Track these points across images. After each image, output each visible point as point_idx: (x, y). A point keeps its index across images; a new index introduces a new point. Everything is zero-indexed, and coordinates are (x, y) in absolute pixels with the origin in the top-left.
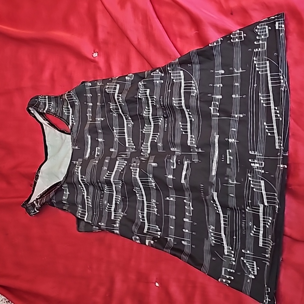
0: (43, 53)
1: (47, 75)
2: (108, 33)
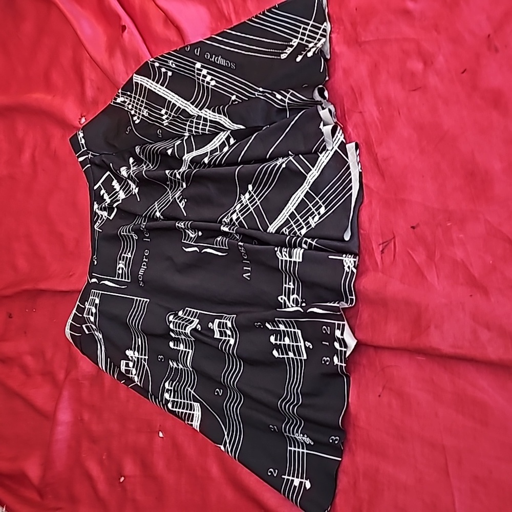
0: (21, 126)
1: (27, 155)
2: (98, 89)
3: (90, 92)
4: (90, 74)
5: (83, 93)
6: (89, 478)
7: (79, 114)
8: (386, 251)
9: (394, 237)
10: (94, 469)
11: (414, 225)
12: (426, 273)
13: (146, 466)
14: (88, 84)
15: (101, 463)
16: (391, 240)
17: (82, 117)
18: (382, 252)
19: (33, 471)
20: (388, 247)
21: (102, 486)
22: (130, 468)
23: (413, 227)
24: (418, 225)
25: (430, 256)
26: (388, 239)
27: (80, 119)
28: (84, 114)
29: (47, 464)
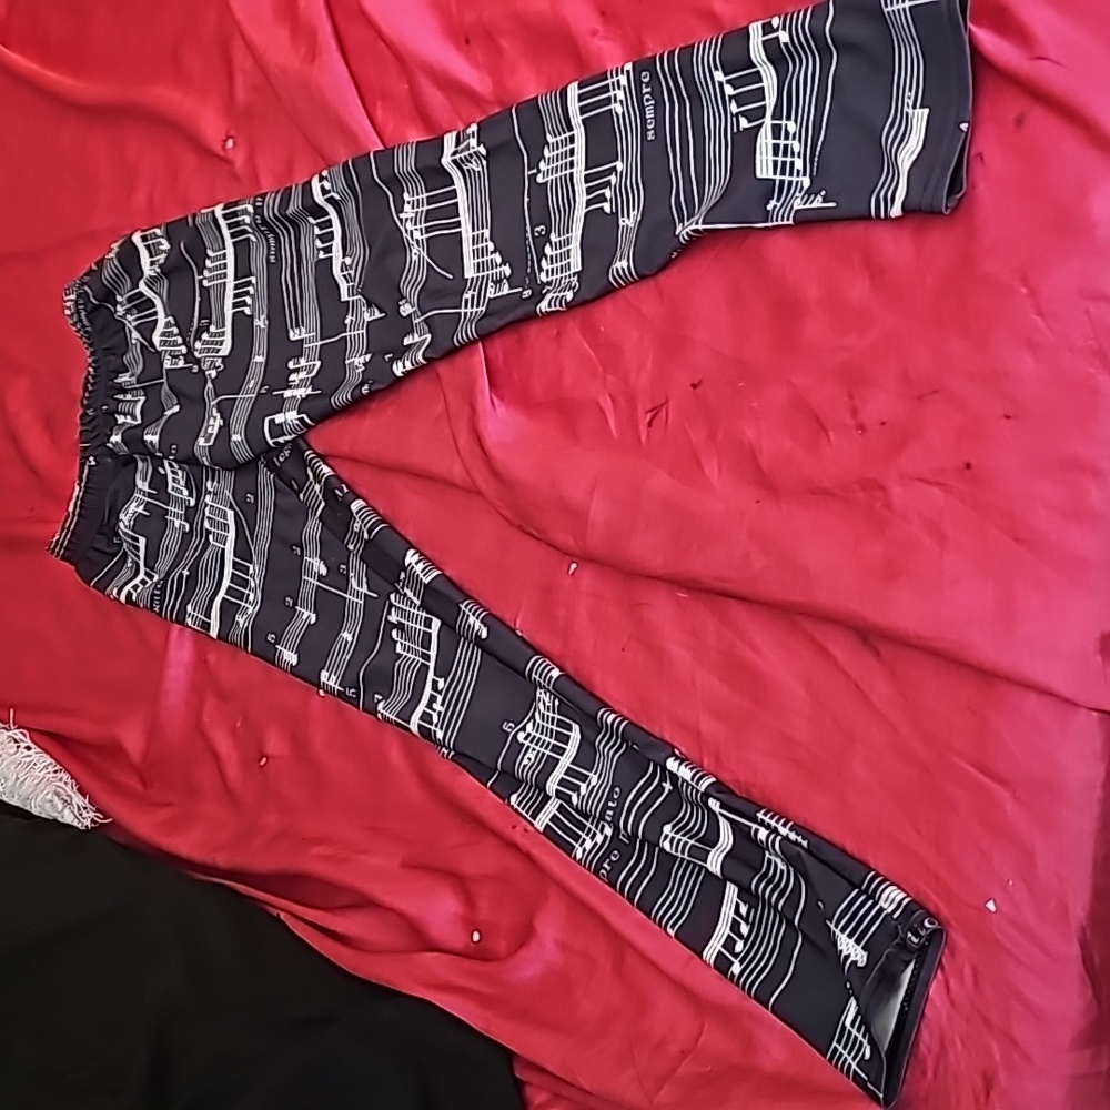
3: (241, 94)
4: (242, 61)
5: (231, 94)
6: (216, 756)
7: (224, 132)
8: (654, 423)
9: (667, 401)
10: (224, 744)
11: (696, 382)
12: (703, 460)
13: (299, 742)
14: (239, 80)
15: (233, 732)
16: (663, 405)
17: (228, 137)
18: (650, 424)
19: (133, 742)
20: (658, 416)
21: (233, 771)
22: (275, 744)
23: (694, 386)
24: (700, 382)
25: (712, 436)
26: (659, 403)
27: (225, 141)
28: (232, 133)
29: (153, 732)
